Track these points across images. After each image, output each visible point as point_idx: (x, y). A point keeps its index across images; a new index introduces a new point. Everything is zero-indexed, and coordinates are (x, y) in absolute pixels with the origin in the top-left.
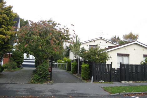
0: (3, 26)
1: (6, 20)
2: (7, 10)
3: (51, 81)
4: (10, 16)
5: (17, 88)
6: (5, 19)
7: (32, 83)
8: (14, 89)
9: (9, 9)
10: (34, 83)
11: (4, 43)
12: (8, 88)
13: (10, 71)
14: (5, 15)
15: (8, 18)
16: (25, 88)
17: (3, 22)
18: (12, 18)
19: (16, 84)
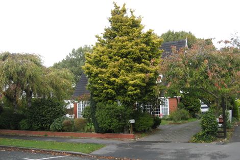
0: (144, 60)
1: (146, 51)
2: (145, 38)
3: (226, 139)
4: (150, 44)
5: (164, 150)
6: (144, 51)
7: (192, 142)
8: (160, 151)
9: (148, 36)
10: (196, 142)
11: (145, 84)
12: (153, 149)
13: (175, 124)
14: (143, 45)
15: (148, 48)
16: (176, 150)
17: (142, 54)
18: (154, 47)
19: (168, 144)
